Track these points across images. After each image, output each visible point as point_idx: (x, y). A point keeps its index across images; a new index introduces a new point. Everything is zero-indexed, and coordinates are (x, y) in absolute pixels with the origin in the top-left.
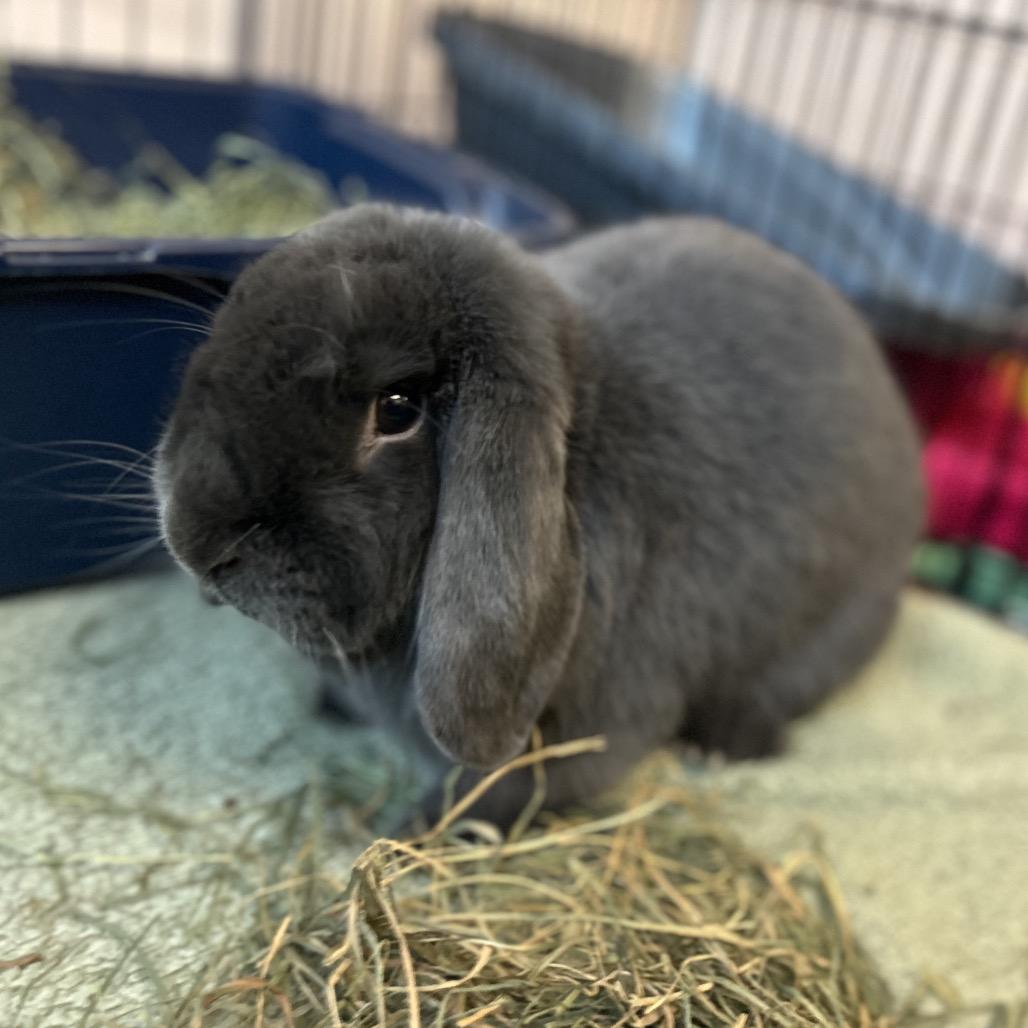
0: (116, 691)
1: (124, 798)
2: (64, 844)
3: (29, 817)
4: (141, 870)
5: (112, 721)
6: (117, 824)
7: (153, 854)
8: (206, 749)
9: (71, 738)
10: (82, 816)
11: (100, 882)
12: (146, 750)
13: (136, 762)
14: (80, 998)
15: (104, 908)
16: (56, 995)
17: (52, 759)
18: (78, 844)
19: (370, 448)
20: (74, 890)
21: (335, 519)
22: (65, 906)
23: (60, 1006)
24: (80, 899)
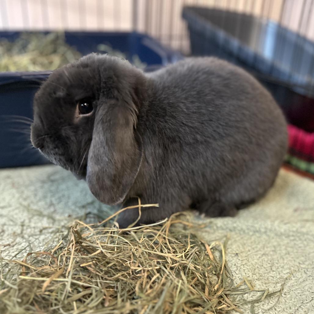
0: (53, 188)
1: (45, 213)
2: (27, 221)
3: (22, 215)
4: (41, 228)
5: (49, 195)
6: (41, 218)
7: (47, 225)
8: (70, 204)
9: (38, 198)
10: (33, 216)
11: (31, 231)
12: (54, 202)
13: (51, 204)
14: (13, 255)
15: (29, 236)
16: (9, 253)
17: (32, 202)
18: (30, 222)
19: (77, 117)
20: (24, 232)
21: (64, 134)
22: (21, 235)
23: (9, 255)
24: (25, 234)
